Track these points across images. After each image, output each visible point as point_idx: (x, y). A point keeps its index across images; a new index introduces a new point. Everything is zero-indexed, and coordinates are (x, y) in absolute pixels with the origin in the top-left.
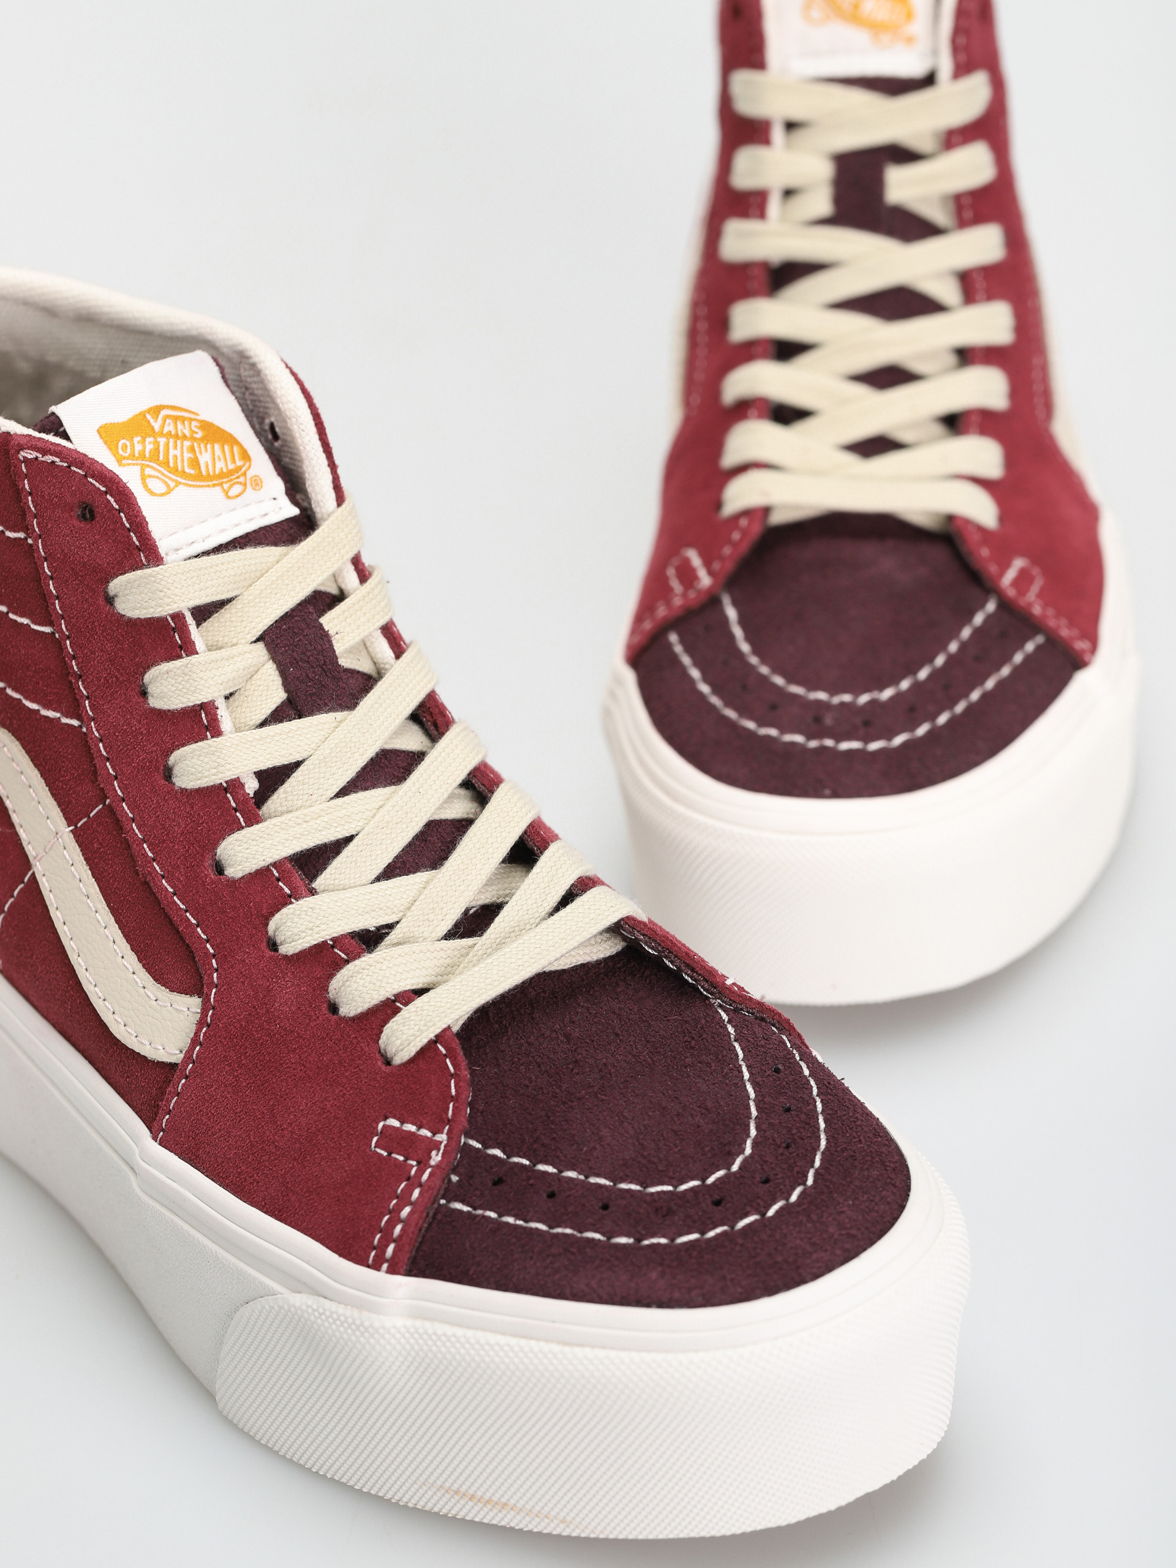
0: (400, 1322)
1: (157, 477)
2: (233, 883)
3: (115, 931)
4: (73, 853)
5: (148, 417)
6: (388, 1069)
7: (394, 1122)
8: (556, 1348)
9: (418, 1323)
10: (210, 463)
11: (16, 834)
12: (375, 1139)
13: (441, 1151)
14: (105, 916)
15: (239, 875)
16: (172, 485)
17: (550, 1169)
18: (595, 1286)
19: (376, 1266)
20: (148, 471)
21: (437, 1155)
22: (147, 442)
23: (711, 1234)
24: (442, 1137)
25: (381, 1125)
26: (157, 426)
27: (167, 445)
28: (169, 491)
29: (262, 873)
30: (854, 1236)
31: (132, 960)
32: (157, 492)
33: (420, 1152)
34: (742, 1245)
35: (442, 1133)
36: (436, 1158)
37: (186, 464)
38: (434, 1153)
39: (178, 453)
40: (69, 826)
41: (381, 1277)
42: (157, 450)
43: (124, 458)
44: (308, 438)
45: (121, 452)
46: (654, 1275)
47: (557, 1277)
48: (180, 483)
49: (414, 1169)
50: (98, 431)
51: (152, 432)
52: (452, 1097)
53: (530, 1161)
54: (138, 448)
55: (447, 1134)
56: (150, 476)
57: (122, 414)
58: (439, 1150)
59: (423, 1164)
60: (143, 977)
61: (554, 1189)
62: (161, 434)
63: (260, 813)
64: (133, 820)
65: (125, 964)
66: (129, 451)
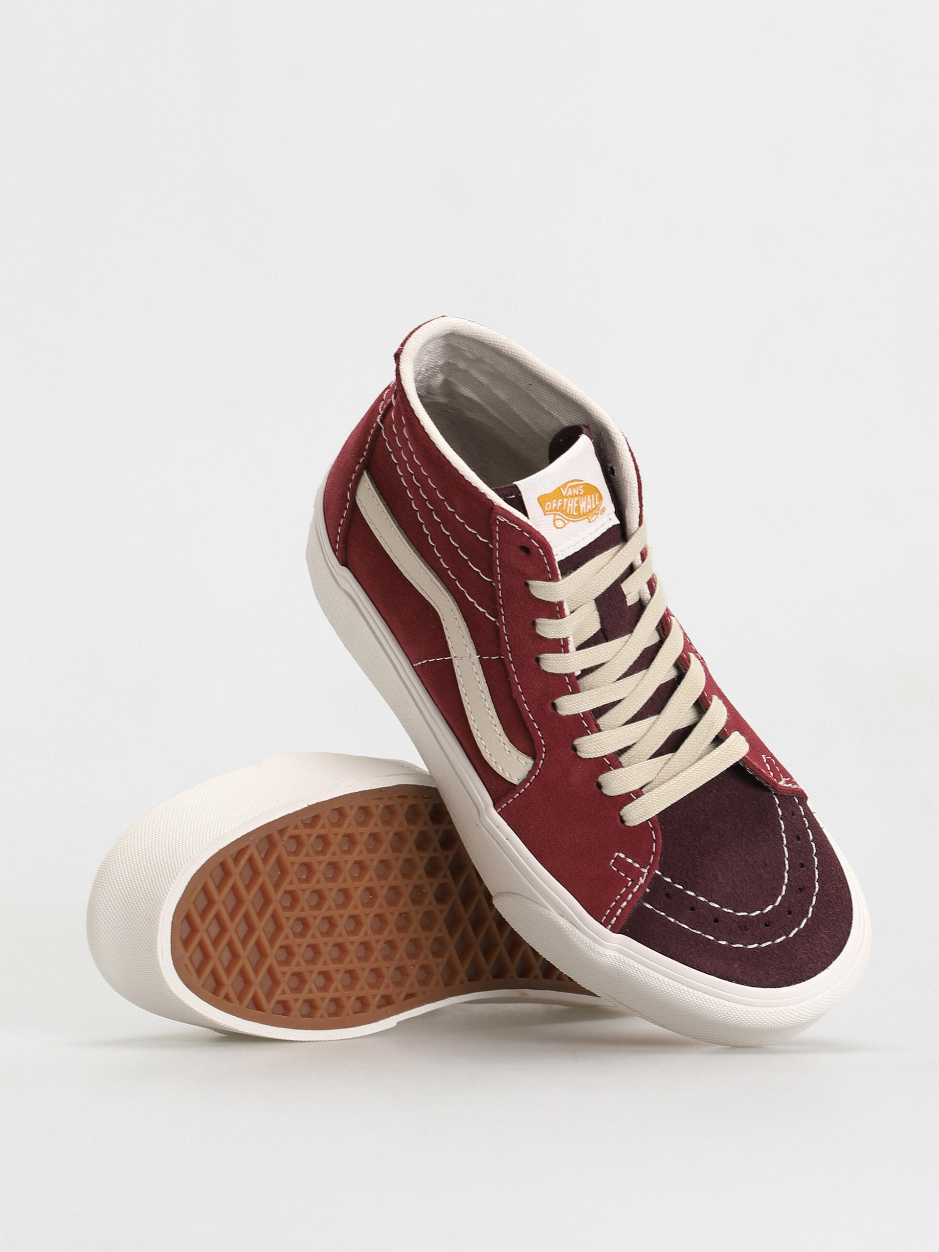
0: (612, 953)
1: (561, 520)
2: (560, 716)
3: (493, 712)
4: (478, 668)
5: (562, 489)
6: (622, 827)
7: (622, 856)
8: (686, 988)
9: (621, 956)
10: (585, 508)
11: (446, 642)
12: (613, 861)
13: (645, 879)
14: (489, 703)
15: (565, 715)
16: (566, 522)
17: (692, 894)
18: (708, 965)
19: (605, 925)
20: (557, 517)
21: (643, 879)
22: (559, 502)
23: (764, 945)
24: (645, 871)
25: (616, 854)
26: (564, 493)
27: (567, 502)
28: (565, 524)
29: (576, 717)
30: (827, 954)
31: (499, 729)
32: (559, 527)
33: (634, 875)
34: (777, 954)
35: (645, 868)
36: (642, 881)
37: (574, 510)
38: (641, 878)
39: (571, 505)
40: (478, 655)
41: (606, 931)
42: (562, 505)
43: (548, 511)
44: (634, 495)
45: (546, 508)
46: (736, 966)
47: (691, 956)
48: (570, 521)
49: (630, 883)
50: (538, 499)
51: (563, 497)
52: (653, 852)
53: (683, 887)
54: (555, 505)
55: (648, 870)
56: (558, 519)
57: (549, 489)
58: (643, 877)
59: (635, 882)
60: (504, 739)
61: (694, 905)
62: (566, 497)
63: (578, 682)
64: (515, 673)
65: (497, 730)
66: (550, 507)
